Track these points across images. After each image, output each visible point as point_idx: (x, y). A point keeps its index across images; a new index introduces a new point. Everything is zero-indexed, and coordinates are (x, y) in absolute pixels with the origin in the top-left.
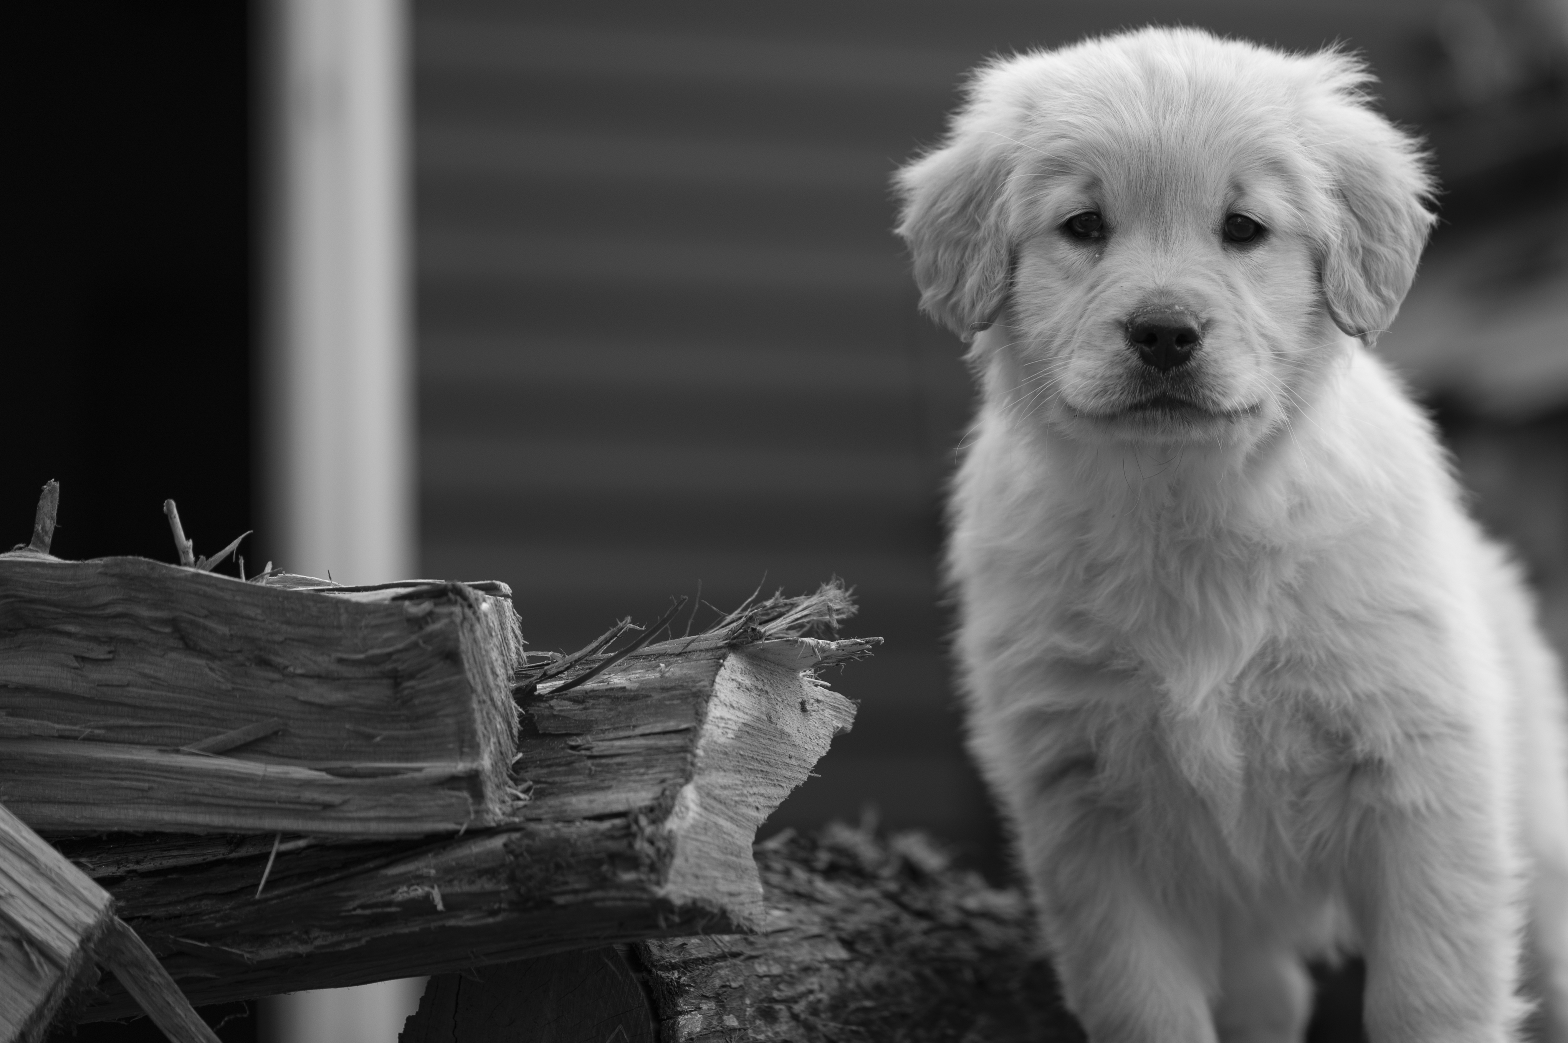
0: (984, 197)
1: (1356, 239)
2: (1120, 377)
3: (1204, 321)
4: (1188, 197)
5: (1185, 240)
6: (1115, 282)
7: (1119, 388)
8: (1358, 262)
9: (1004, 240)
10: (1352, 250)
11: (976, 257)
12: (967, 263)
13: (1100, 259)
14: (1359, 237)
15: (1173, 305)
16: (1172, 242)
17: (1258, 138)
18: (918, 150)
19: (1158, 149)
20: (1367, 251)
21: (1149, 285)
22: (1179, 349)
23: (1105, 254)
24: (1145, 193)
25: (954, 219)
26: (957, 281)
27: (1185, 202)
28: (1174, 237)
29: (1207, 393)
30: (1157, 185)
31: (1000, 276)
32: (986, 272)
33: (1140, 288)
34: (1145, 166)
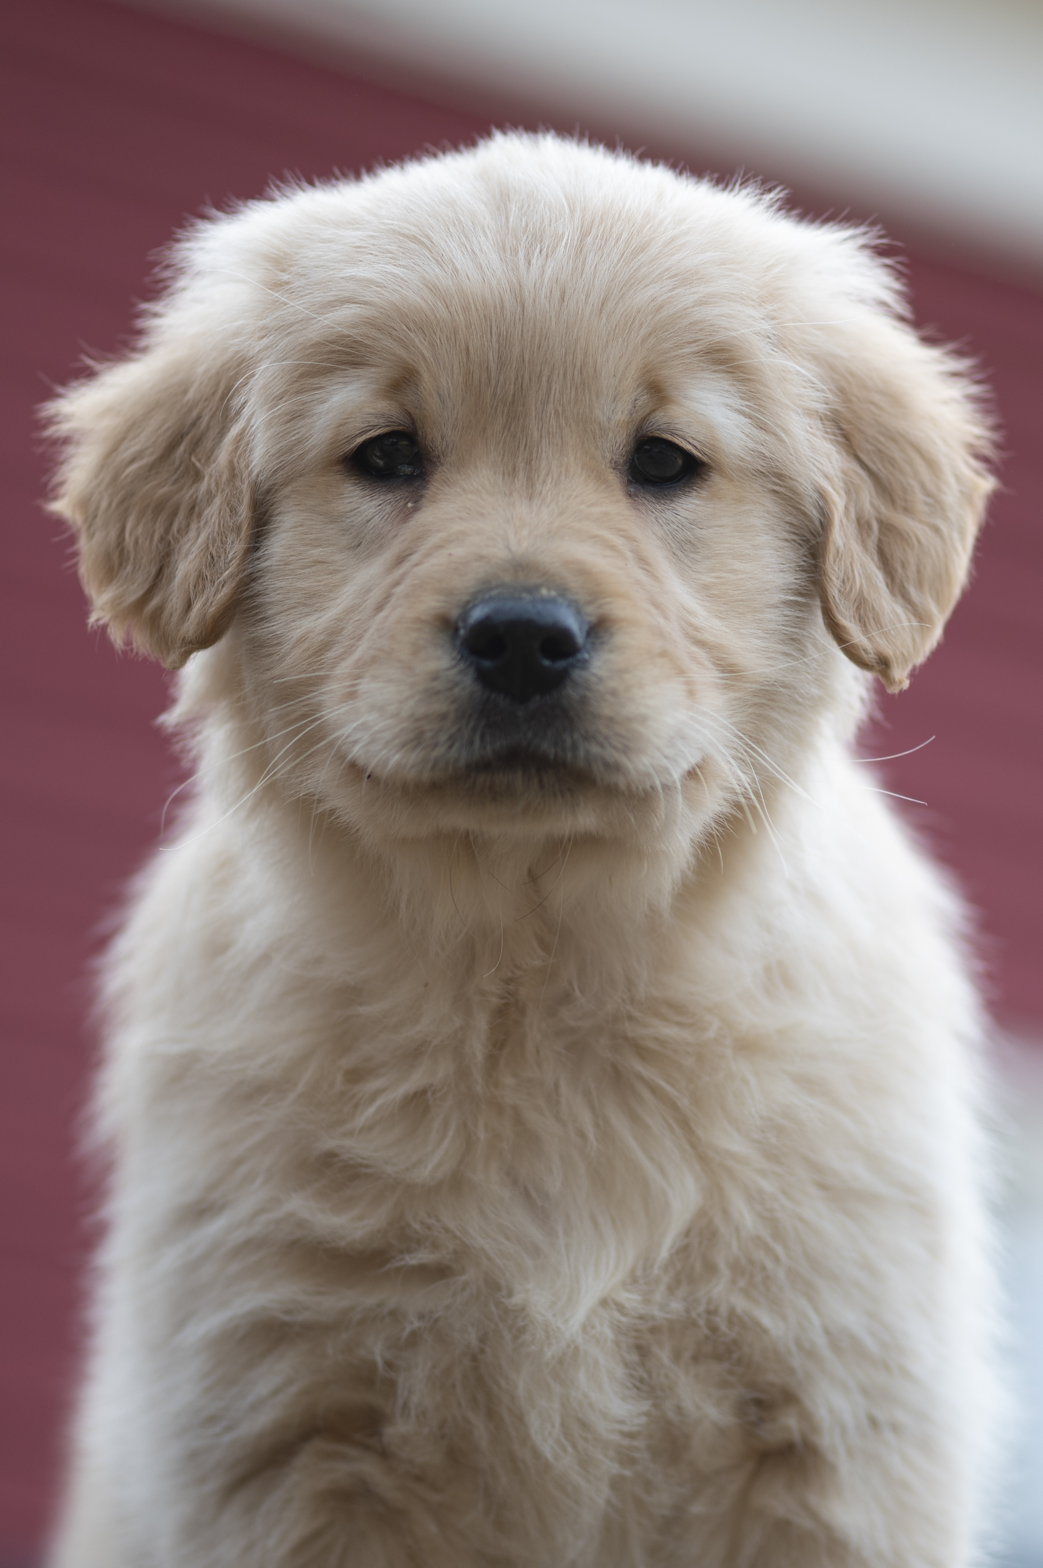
0: (208, 428)
1: (867, 506)
2: (443, 717)
3: (593, 619)
4: (570, 402)
5: (563, 478)
6: (439, 547)
7: (443, 738)
8: (872, 543)
9: (245, 489)
10: (862, 525)
11: (194, 526)
12: (177, 541)
13: (416, 509)
14: (872, 504)
15: (537, 587)
16: (541, 480)
17: (693, 306)
18: (89, 362)
19: (517, 317)
20: (887, 528)
21: (499, 552)
22: (547, 663)
23: (424, 500)
24: (495, 394)
25: (154, 467)
26: (160, 572)
27: (564, 411)
28: (543, 473)
29: (595, 749)
30: (516, 379)
31: (236, 547)
32: (211, 548)
33: (481, 558)
34: (496, 346)
